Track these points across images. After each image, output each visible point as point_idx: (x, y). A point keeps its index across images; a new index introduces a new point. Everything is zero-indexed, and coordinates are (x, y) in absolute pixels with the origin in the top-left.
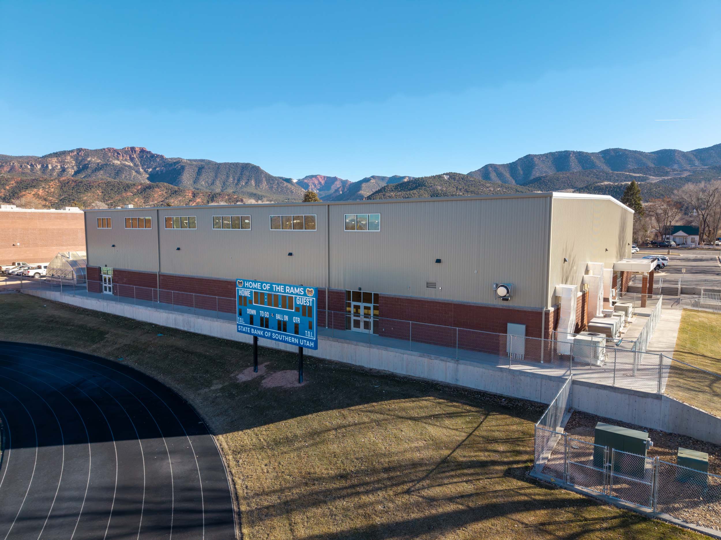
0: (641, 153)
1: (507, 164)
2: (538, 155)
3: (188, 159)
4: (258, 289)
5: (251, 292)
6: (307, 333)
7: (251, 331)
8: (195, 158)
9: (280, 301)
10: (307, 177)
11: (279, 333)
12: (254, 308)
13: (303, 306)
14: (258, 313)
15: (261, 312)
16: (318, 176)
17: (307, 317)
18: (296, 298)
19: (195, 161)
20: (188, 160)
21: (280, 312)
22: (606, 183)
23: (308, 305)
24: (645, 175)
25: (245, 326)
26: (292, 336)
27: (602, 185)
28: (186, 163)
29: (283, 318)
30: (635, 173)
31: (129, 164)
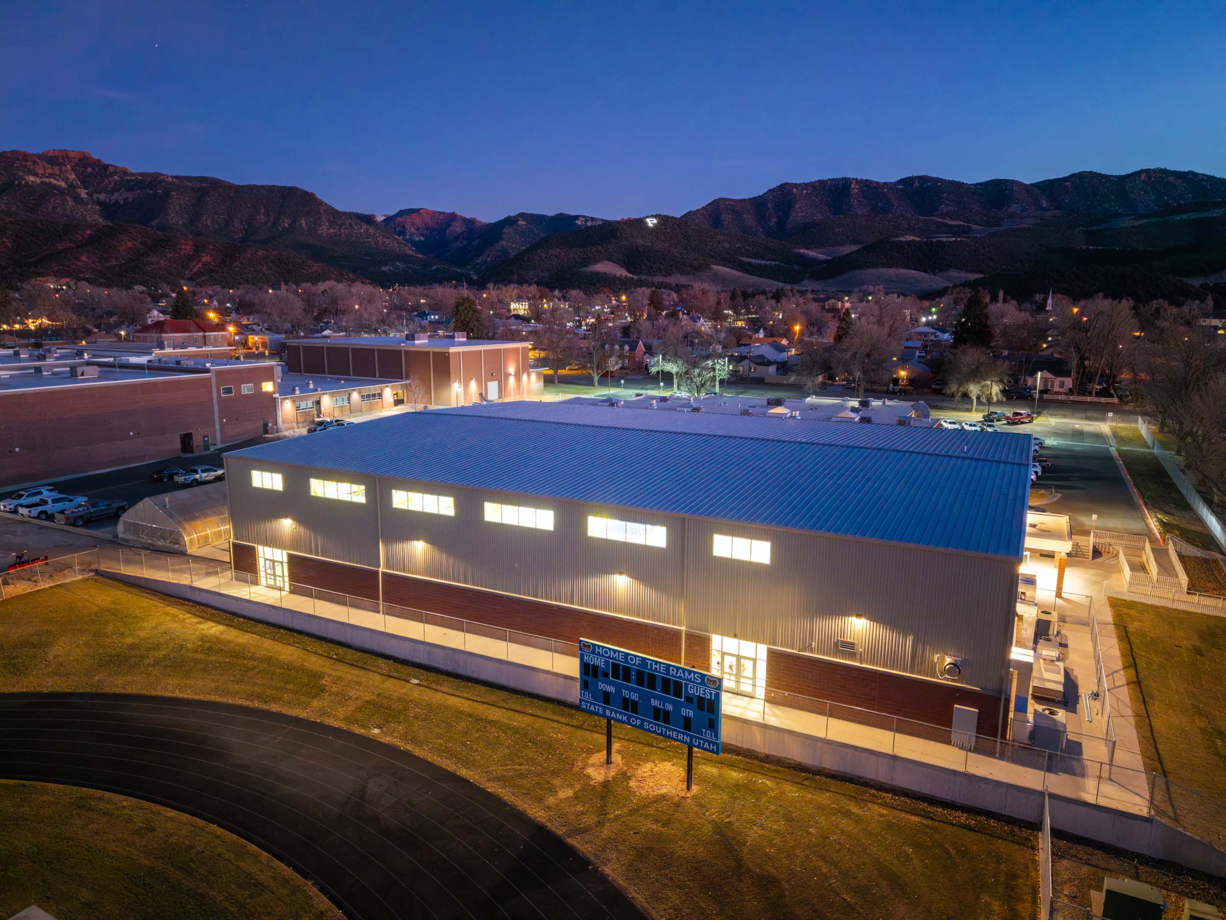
0: (959, 185)
1: (750, 199)
2: (800, 184)
3: (175, 174)
4: (619, 660)
5: (607, 663)
6: (706, 732)
7: (604, 711)
8: (188, 174)
9: (659, 683)
10: (401, 211)
11: (655, 724)
12: (612, 684)
13: (699, 697)
14: (619, 691)
15: (624, 691)
16: (421, 211)
17: (705, 712)
18: (687, 685)
19: (190, 179)
20: (176, 177)
21: (656, 697)
22: (910, 238)
23: (709, 697)
24: (967, 222)
25: (595, 704)
26: (679, 732)
27: (902, 242)
28: (172, 183)
29: (664, 705)
30: (953, 219)
31: (59, 183)
